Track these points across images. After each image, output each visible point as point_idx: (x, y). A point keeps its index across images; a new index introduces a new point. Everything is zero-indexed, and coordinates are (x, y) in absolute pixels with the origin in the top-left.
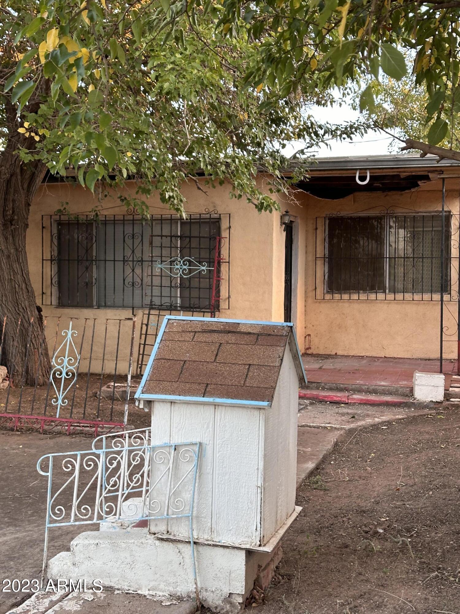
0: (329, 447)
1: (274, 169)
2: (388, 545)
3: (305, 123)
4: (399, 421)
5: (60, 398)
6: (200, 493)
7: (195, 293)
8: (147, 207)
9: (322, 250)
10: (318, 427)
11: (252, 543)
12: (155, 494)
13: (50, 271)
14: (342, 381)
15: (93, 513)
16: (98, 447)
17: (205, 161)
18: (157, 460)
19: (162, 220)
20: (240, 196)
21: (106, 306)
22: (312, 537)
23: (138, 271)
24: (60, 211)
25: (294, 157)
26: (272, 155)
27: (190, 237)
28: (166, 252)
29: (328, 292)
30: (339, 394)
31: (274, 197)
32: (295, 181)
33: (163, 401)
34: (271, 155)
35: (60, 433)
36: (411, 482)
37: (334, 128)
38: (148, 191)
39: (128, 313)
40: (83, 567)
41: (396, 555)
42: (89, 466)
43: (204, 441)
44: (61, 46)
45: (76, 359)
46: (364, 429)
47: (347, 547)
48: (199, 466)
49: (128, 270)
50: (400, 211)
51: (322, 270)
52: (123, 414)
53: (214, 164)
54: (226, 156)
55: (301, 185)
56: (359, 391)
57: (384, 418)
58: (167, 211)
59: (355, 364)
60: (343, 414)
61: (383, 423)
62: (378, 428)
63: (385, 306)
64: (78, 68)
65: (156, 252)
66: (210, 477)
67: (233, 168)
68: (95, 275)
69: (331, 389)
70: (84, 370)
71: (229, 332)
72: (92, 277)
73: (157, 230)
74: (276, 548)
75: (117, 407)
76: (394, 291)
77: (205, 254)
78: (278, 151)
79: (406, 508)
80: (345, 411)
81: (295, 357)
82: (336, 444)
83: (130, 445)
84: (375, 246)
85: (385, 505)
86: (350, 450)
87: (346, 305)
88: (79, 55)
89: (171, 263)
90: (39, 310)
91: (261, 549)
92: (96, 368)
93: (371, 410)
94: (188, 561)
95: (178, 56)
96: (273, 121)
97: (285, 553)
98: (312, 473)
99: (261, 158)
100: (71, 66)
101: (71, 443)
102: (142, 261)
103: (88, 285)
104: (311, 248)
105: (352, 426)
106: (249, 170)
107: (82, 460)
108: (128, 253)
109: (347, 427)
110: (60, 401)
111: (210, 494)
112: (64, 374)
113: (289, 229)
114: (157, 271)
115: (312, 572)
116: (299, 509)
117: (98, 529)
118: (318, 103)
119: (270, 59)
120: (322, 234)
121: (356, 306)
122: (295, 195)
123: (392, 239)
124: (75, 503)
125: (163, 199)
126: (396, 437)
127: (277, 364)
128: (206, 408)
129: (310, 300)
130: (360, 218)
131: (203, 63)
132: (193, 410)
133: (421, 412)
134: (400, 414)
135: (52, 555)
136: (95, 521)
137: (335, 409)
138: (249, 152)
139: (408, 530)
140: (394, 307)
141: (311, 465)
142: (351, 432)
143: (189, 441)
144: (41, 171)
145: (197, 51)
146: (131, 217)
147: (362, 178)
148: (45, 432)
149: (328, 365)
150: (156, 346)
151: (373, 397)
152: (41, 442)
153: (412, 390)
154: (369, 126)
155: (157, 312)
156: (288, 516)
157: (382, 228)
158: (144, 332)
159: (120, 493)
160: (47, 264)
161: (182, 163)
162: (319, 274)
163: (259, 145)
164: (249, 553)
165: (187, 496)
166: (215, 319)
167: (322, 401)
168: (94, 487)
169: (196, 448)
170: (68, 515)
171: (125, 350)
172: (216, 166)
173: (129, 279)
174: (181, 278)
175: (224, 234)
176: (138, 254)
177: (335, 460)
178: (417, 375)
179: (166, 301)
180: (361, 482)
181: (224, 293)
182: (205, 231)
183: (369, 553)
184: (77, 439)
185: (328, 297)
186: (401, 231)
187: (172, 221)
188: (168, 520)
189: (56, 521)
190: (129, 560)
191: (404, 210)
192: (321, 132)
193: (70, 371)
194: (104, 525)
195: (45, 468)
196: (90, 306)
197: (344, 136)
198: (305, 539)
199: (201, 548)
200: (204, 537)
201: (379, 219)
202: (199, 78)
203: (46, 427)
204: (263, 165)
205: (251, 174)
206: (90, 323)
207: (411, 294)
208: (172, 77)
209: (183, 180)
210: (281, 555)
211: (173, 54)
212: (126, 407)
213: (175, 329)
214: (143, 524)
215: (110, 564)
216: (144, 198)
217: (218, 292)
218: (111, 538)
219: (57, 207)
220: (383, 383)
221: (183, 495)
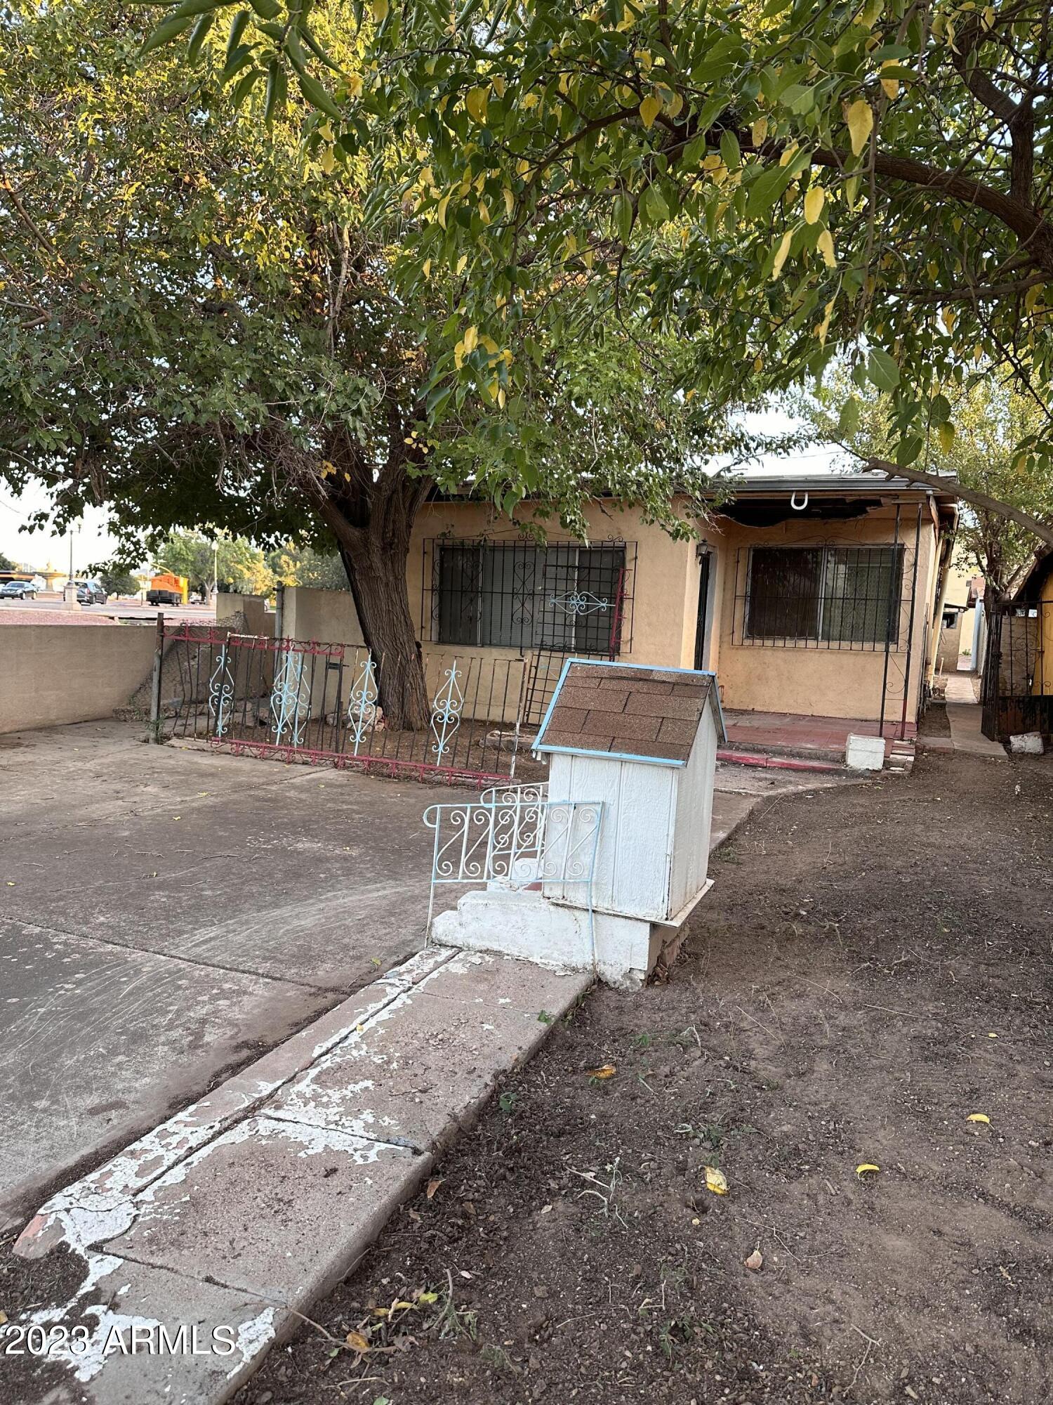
0: (744, 815)
1: (694, 490)
2: (812, 929)
3: (733, 434)
4: (826, 790)
5: (441, 745)
6: (601, 856)
7: (592, 633)
8: (545, 532)
9: (743, 587)
10: (731, 793)
11: (658, 916)
12: (550, 854)
13: (430, 602)
14: (759, 741)
15: (482, 872)
16: (487, 801)
17: (613, 479)
18: (554, 817)
19: (557, 548)
20: (652, 521)
21: (491, 644)
22: (723, 915)
23: (528, 605)
24: (444, 534)
25: (718, 475)
26: (692, 471)
27: (589, 568)
28: (561, 585)
29: (748, 637)
30: (756, 756)
31: (691, 523)
32: (717, 504)
33: (563, 754)
34: (691, 473)
35: (440, 783)
36: (840, 861)
37: (768, 440)
38: (546, 514)
39: (515, 654)
40: (471, 928)
41: (821, 941)
42: (479, 820)
43: (608, 801)
44: (479, 347)
45: (459, 702)
46: (786, 798)
47: (763, 928)
48: (601, 829)
49: (517, 605)
50: (842, 543)
51: (741, 611)
52: (509, 766)
53: (623, 482)
54: (639, 474)
55: (725, 509)
56: (780, 753)
57: (810, 786)
58: (566, 537)
59: (777, 723)
60: (760, 780)
61: (808, 792)
62: (802, 798)
63: (816, 656)
64: (500, 373)
65: (551, 584)
66: (613, 841)
67: (646, 488)
68: (480, 609)
69: (746, 750)
70: (468, 714)
71: (641, 680)
72: (476, 610)
73: (552, 559)
74: (684, 924)
75: (503, 759)
76: (828, 638)
77: (606, 589)
78: (699, 469)
79: (834, 890)
80: (763, 775)
81: (715, 712)
82: (752, 813)
83: (522, 800)
84: (808, 583)
85: (809, 885)
86: (768, 820)
87: (769, 653)
88: (502, 357)
89: (567, 597)
90: (419, 646)
91: (668, 923)
92: (481, 714)
93: (792, 777)
94: (585, 932)
95: (592, 354)
96: (695, 432)
97: (691, 930)
98: (723, 844)
99: (679, 476)
100: (492, 370)
101: (453, 795)
102: (533, 594)
103: (472, 620)
104: (730, 585)
105: (771, 793)
106: (664, 490)
107: (472, 812)
108: (518, 585)
109: (766, 794)
110: (441, 748)
111: (612, 859)
112: (446, 719)
113: (705, 561)
114: (549, 606)
115: (723, 953)
116: (711, 882)
117: (484, 889)
118: (750, 409)
119: (705, 360)
120: (744, 568)
121: (781, 654)
122: (717, 521)
123: (830, 576)
124: (463, 860)
125: (564, 524)
126: (823, 809)
127: (695, 719)
128: (612, 763)
129: (725, 646)
130: (792, 550)
131: (619, 361)
132: (598, 765)
133: (854, 782)
134: (829, 783)
135: (436, 914)
136: (484, 880)
137: (750, 773)
138: (664, 468)
139: (836, 914)
140: (827, 657)
141: (722, 835)
142: (769, 799)
143: (591, 799)
144: (424, 488)
145: (614, 349)
146: (522, 544)
147: (799, 502)
148: (424, 781)
149: (744, 722)
150: (557, 692)
151: (796, 762)
152: (420, 792)
153: (844, 755)
154: (810, 439)
155: (548, 653)
156: (699, 889)
157: (818, 564)
158: (533, 675)
159: (512, 852)
160: (428, 595)
161: (585, 481)
162: (739, 615)
163: (678, 461)
164: (654, 926)
165: (586, 859)
166: (614, 664)
167: (736, 763)
168: (484, 844)
169: (598, 808)
170: (456, 872)
171: (514, 696)
172: (626, 485)
173: (518, 615)
174: (577, 615)
175: (630, 565)
176: (529, 586)
177: (750, 831)
178: (852, 738)
179: (559, 641)
180: (781, 857)
181: (625, 634)
182: (607, 561)
183: (790, 937)
184: (459, 791)
185: (747, 642)
186: (842, 568)
187: (569, 548)
188: (564, 884)
189: (442, 877)
190: (520, 924)
191: (847, 542)
192: (753, 445)
193: (453, 715)
194: (492, 885)
195: (431, 819)
196: (474, 644)
197: (780, 450)
198: (715, 916)
199: (599, 917)
200: (603, 906)
201: (815, 551)
202: (615, 381)
203: (425, 776)
204: (681, 485)
205: (667, 496)
206: (476, 663)
207: (848, 643)
208: (584, 380)
209: (586, 501)
210: (687, 932)
211: (585, 352)
212: (514, 758)
213: (578, 674)
214: (536, 886)
215: (500, 927)
216: (540, 521)
217: (620, 632)
218: (501, 899)
219: (440, 530)
220: (809, 746)
221: (582, 858)
